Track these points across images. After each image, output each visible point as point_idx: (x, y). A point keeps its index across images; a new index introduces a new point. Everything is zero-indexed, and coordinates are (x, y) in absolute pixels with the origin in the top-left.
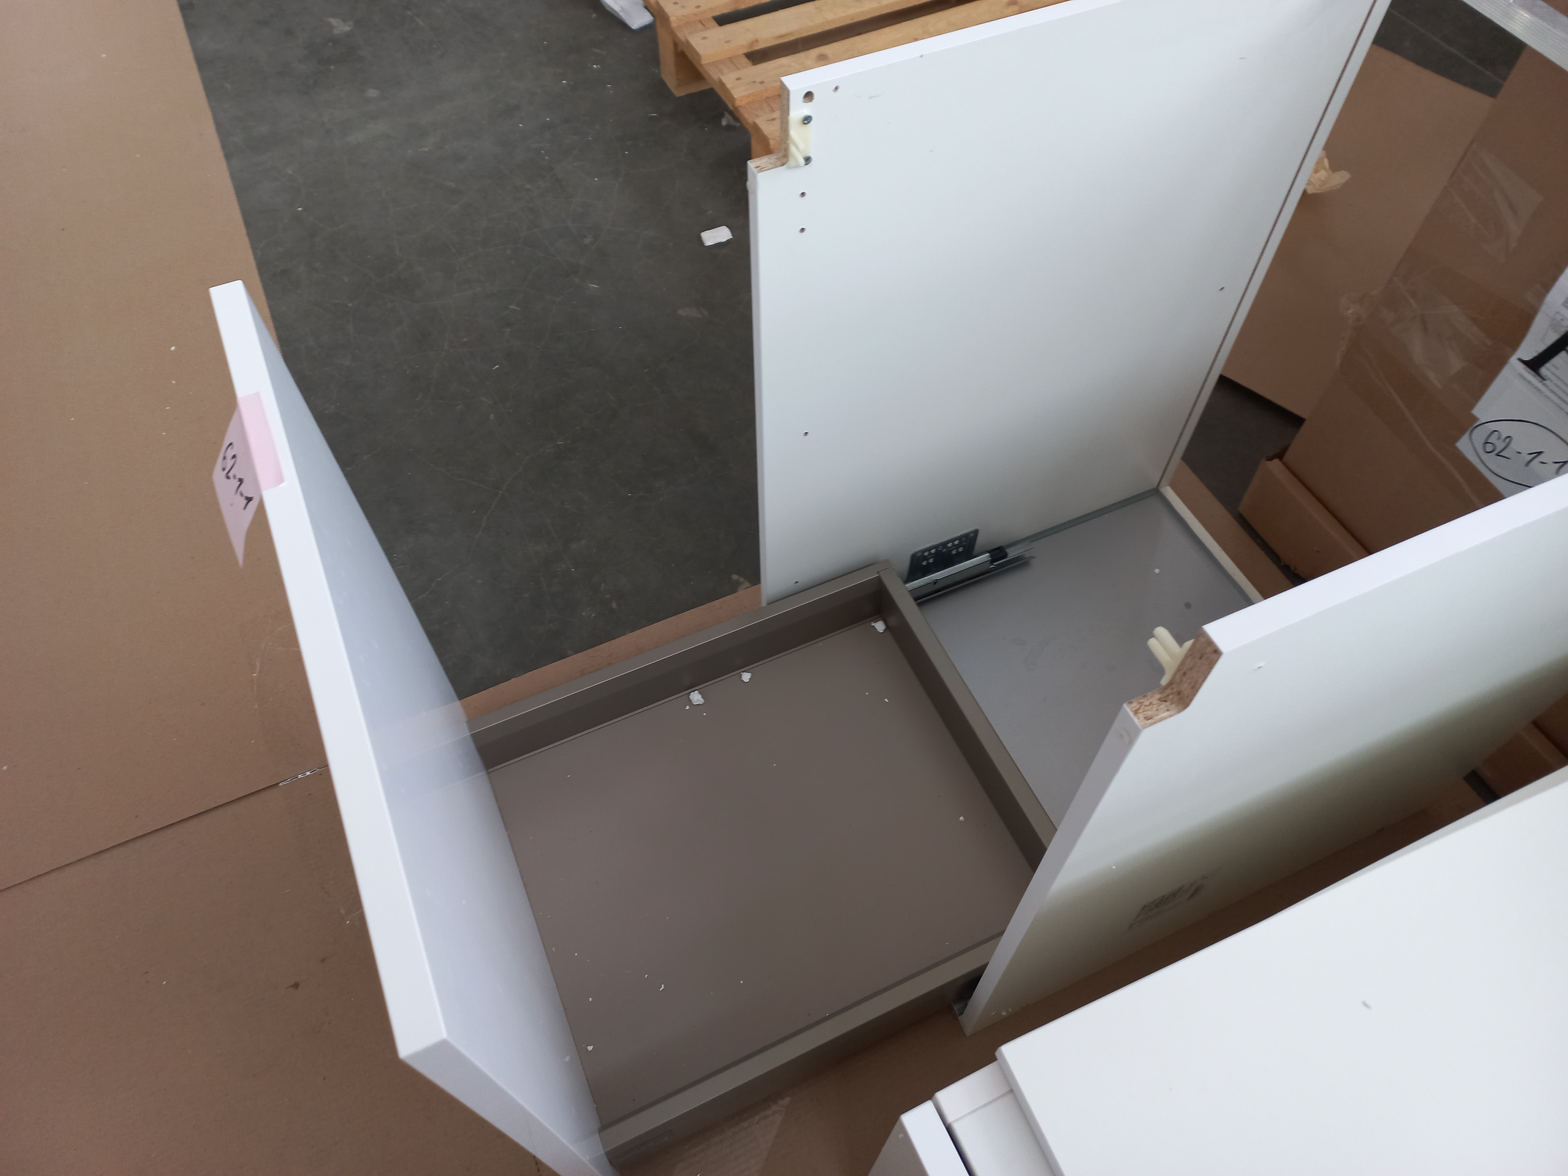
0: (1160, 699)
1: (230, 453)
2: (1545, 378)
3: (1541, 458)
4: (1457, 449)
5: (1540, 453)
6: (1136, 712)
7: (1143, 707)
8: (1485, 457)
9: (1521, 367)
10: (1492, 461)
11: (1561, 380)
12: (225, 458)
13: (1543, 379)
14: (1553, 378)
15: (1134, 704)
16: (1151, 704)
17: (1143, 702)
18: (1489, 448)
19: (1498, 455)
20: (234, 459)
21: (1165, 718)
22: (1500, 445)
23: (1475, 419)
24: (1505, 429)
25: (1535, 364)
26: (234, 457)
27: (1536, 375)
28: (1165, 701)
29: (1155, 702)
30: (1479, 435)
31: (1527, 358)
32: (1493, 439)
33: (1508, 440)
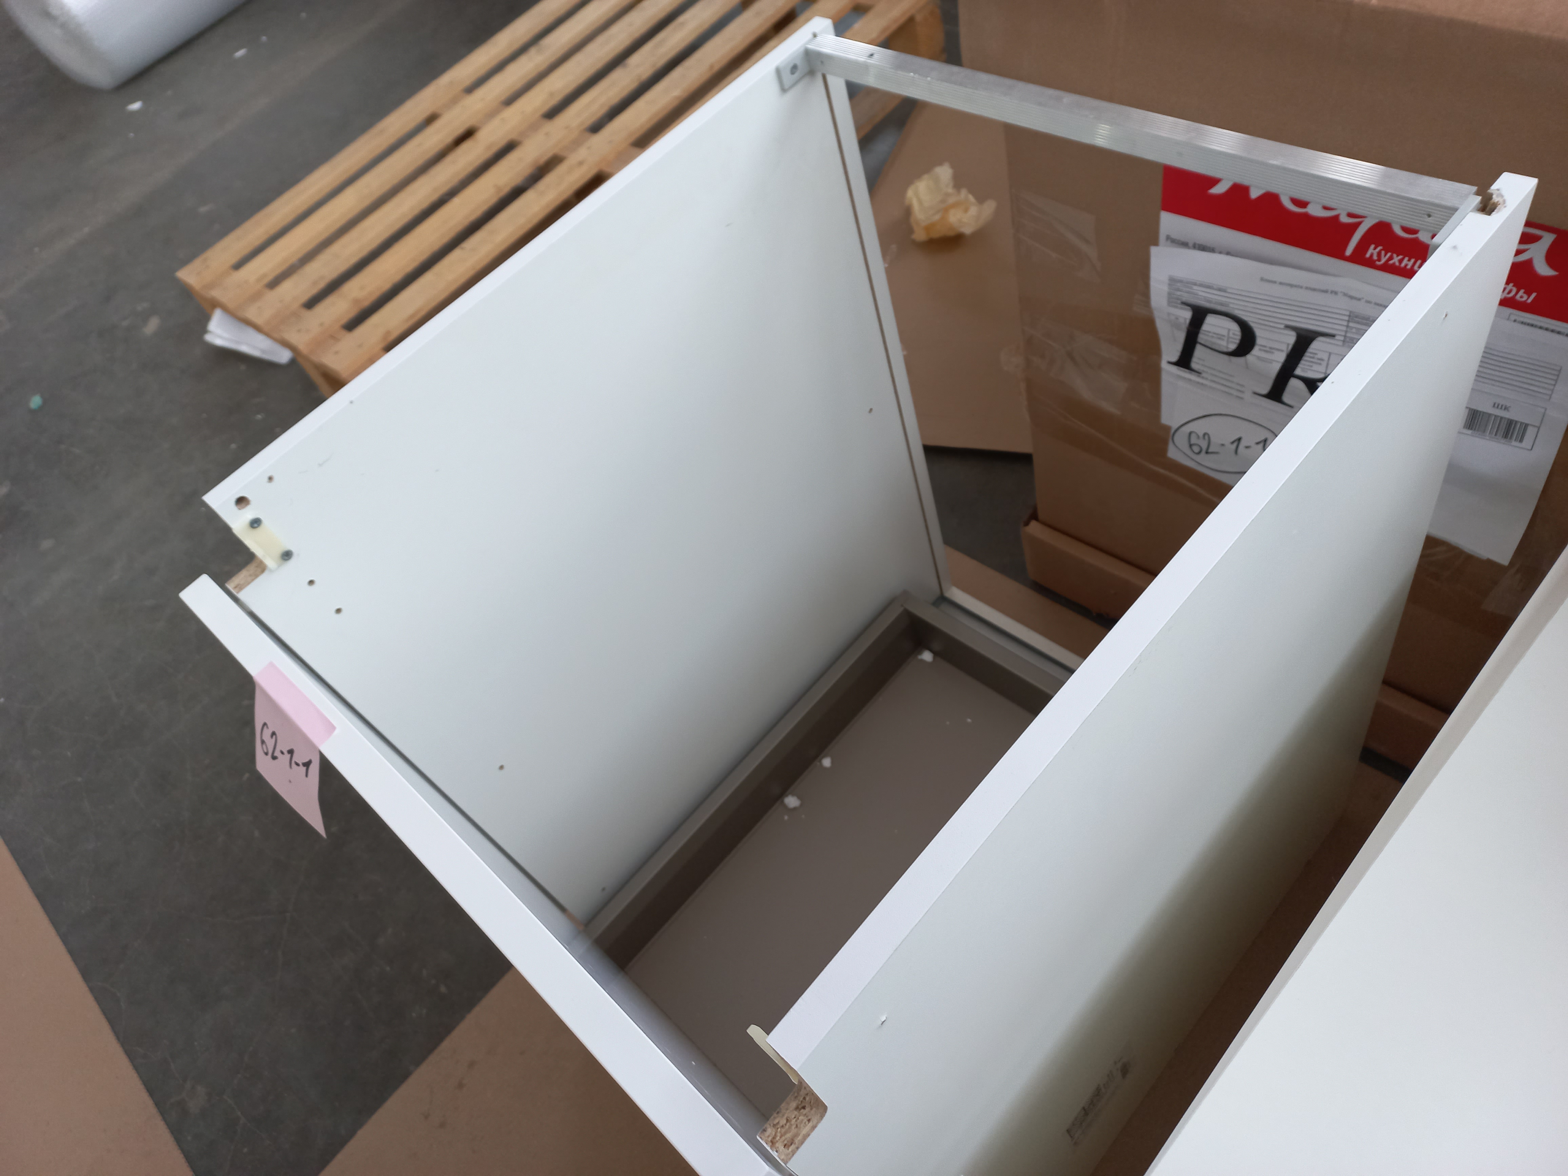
0: (797, 1108)
1: (267, 733)
2: (1200, 371)
3: (1243, 443)
4: (1171, 459)
5: (1239, 439)
6: (773, 1143)
7: (779, 1129)
8: (1198, 458)
9: (1175, 370)
10: (1203, 459)
11: (1214, 369)
12: (263, 742)
13: (1198, 373)
14: (1205, 369)
15: (770, 1131)
16: (787, 1120)
17: (778, 1123)
18: (1196, 449)
19: (1207, 453)
20: (274, 737)
21: (808, 1135)
22: (1204, 446)
23: (1167, 428)
24: (1199, 427)
25: (1184, 361)
26: (273, 734)
27: (1191, 371)
28: (804, 1108)
29: (792, 1114)
30: (1180, 439)
31: (1175, 359)
32: (1194, 440)
33: (1206, 437)
